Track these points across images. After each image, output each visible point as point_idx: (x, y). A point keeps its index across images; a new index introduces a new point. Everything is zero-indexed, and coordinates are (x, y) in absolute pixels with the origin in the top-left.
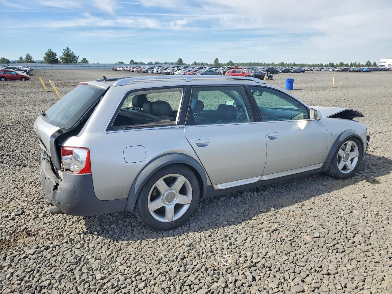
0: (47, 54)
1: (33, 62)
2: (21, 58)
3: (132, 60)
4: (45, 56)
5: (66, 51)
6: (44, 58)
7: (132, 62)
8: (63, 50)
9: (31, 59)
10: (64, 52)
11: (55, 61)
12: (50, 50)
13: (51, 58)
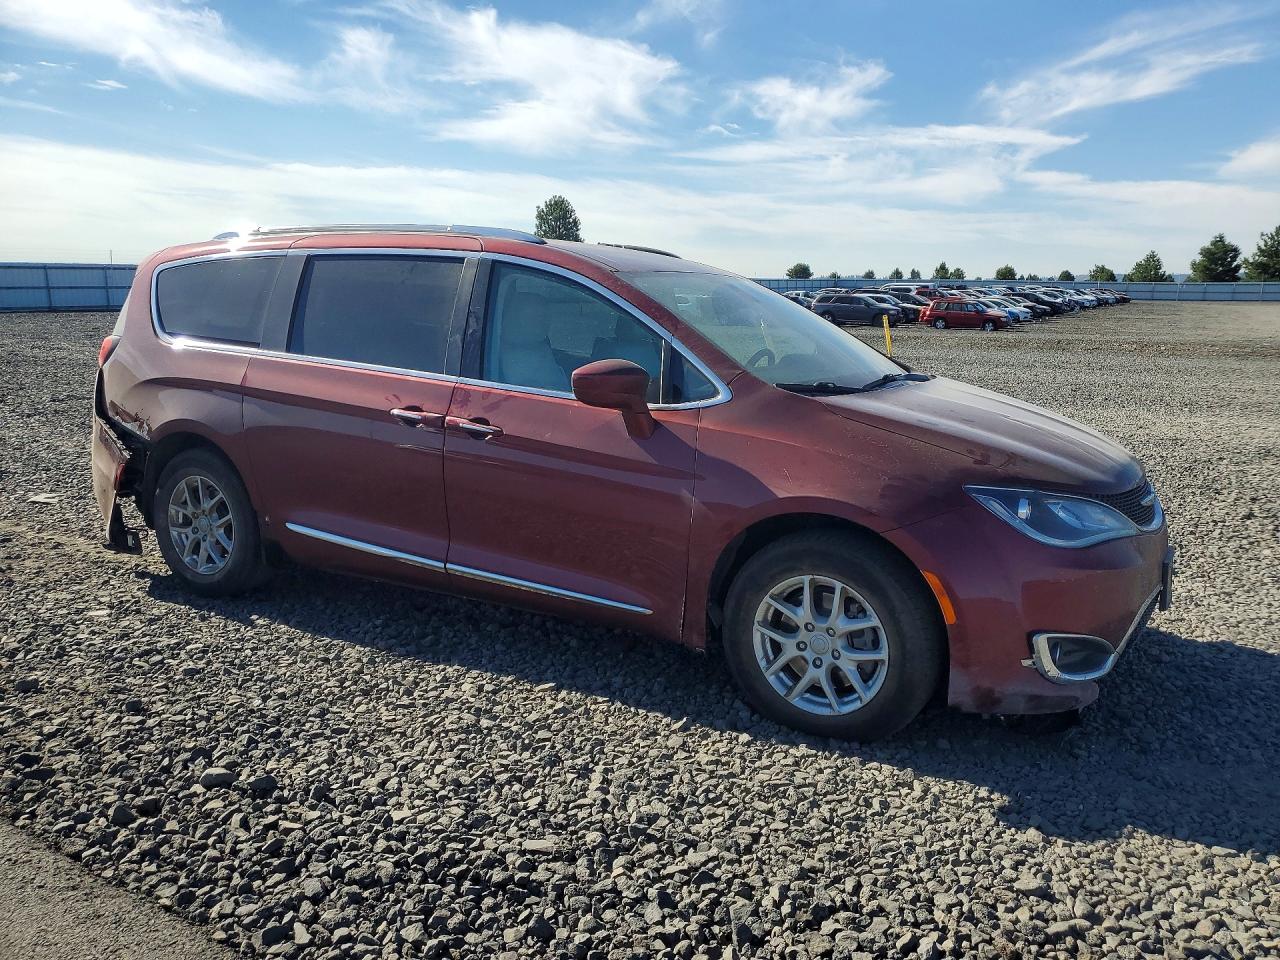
0: (1206, 253)
1: (1162, 278)
4: (1199, 258)
5: (1272, 238)
6: (1194, 266)
8: (1262, 235)
9: (1157, 265)
10: (1262, 243)
11: (1230, 274)
12: (1221, 237)
13: (1217, 264)
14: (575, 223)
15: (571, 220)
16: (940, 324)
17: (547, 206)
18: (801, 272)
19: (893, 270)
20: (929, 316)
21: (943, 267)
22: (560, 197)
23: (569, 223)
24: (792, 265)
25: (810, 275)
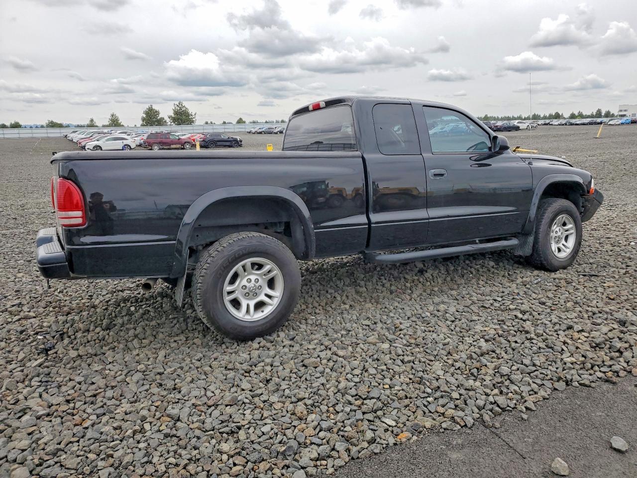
0: (146, 113)
1: (121, 126)
2: (92, 120)
3: (241, 119)
7: (240, 121)
9: (117, 120)
10: (174, 108)
12: (151, 106)
13: (151, 118)
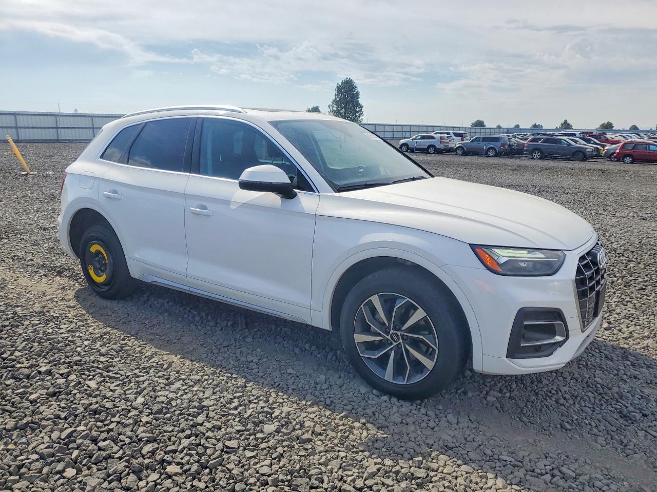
14: (358, 94)
15: (355, 93)
16: (628, 159)
17: (342, 83)
18: (479, 124)
19: (533, 124)
20: (618, 153)
21: (566, 122)
22: (350, 79)
23: (354, 94)
24: (474, 121)
25: (484, 126)
